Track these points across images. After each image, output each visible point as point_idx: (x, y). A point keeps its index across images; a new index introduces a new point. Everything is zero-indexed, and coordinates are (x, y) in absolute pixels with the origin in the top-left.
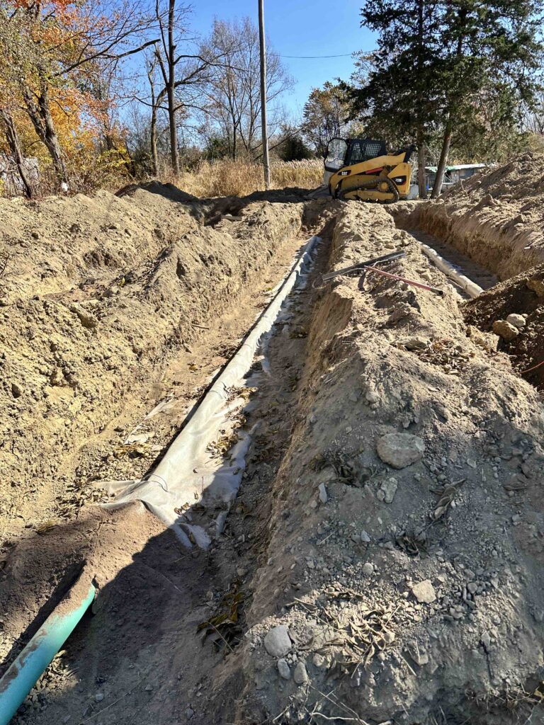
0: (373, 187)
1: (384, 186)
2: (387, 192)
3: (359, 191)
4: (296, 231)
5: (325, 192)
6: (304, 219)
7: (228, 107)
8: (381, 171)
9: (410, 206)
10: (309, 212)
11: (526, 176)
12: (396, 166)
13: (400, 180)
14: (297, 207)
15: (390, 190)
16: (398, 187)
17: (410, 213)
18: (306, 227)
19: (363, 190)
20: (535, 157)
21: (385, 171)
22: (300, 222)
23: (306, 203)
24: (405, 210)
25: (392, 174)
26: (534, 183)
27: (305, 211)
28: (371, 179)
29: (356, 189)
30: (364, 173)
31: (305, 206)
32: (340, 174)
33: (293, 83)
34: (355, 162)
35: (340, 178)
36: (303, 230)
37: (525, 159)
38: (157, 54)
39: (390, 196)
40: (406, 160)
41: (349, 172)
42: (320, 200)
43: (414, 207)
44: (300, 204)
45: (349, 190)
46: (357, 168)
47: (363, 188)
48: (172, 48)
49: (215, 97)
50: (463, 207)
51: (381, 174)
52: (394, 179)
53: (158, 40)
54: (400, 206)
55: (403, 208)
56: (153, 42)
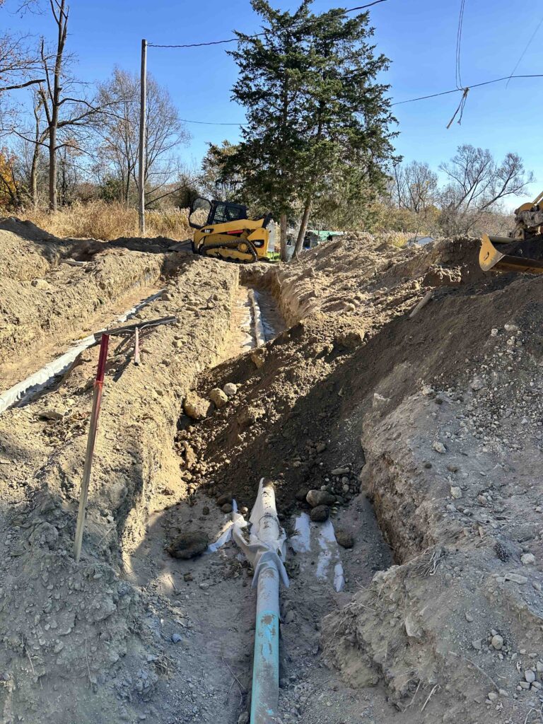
0: (234, 247)
1: (244, 247)
2: (247, 253)
3: (220, 249)
4: (153, 280)
5: (187, 246)
6: (163, 269)
7: (124, 151)
8: (241, 233)
9: (263, 268)
10: (168, 263)
11: (348, 253)
12: (255, 230)
13: (259, 244)
14: (156, 258)
15: (249, 252)
16: (257, 249)
17: (262, 274)
18: (164, 277)
19: (224, 248)
20: (360, 237)
21: (245, 233)
22: (159, 272)
23: (167, 255)
24: (258, 271)
25: (251, 237)
26: (349, 261)
27: (164, 262)
28: (232, 239)
29: (217, 247)
30: (225, 233)
31: (166, 258)
32: (203, 231)
33: (189, 138)
34: (217, 222)
35: (204, 235)
36: (161, 279)
37: (352, 238)
38: (41, 93)
39: (249, 257)
40: (264, 226)
41: (212, 230)
42: (181, 253)
43: (267, 269)
44: (161, 255)
45: (211, 247)
46: (219, 228)
47: (224, 246)
48: (57, 90)
49: (112, 140)
50: (294, 275)
51: (241, 235)
52: (253, 241)
53: (43, 81)
54: (254, 267)
55: (257, 269)
56: (38, 81)
